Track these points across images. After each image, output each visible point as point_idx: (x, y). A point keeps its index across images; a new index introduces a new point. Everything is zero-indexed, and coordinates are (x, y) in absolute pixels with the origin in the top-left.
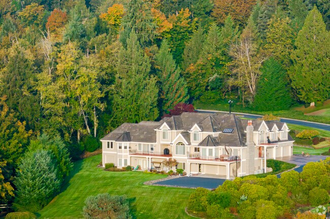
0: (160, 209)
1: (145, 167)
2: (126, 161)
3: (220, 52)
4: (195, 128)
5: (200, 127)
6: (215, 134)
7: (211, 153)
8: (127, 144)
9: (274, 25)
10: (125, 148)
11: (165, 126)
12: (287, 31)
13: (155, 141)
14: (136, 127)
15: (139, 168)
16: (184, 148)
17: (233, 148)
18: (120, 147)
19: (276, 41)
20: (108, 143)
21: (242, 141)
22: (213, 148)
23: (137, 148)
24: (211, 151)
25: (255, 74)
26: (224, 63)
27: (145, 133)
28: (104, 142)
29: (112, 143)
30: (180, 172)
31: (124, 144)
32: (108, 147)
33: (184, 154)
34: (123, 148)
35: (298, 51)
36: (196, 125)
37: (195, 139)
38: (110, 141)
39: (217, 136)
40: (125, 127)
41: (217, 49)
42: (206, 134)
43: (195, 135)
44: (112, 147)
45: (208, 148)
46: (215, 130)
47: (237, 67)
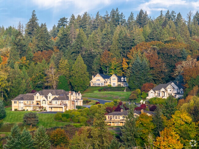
0: (45, 120)
1: (29, 110)
2: (22, 108)
3: (41, 73)
4: (50, 95)
5: (52, 94)
6: (57, 96)
7: (56, 103)
8: (23, 101)
9: (62, 62)
10: (22, 103)
11: (38, 94)
12: (67, 65)
13: (34, 100)
14: (25, 95)
15: (27, 110)
16: (45, 102)
17: (64, 101)
18: (20, 103)
19: (63, 68)
20: (15, 102)
21: (67, 98)
22: (57, 101)
23: (27, 103)
24: (56, 102)
25: (56, 81)
26: (43, 77)
27: (29, 97)
28: (13, 102)
29: (16, 102)
30: (45, 110)
31: (21, 101)
32: (15, 103)
33: (45, 104)
34: (21, 103)
35: (73, 71)
36: (50, 93)
37: (50, 98)
38: (15, 101)
39: (58, 97)
40: (20, 96)
41: (40, 72)
42: (54, 96)
43: (50, 97)
44: (16, 103)
45: (55, 101)
46: (57, 95)
47: (49, 78)
